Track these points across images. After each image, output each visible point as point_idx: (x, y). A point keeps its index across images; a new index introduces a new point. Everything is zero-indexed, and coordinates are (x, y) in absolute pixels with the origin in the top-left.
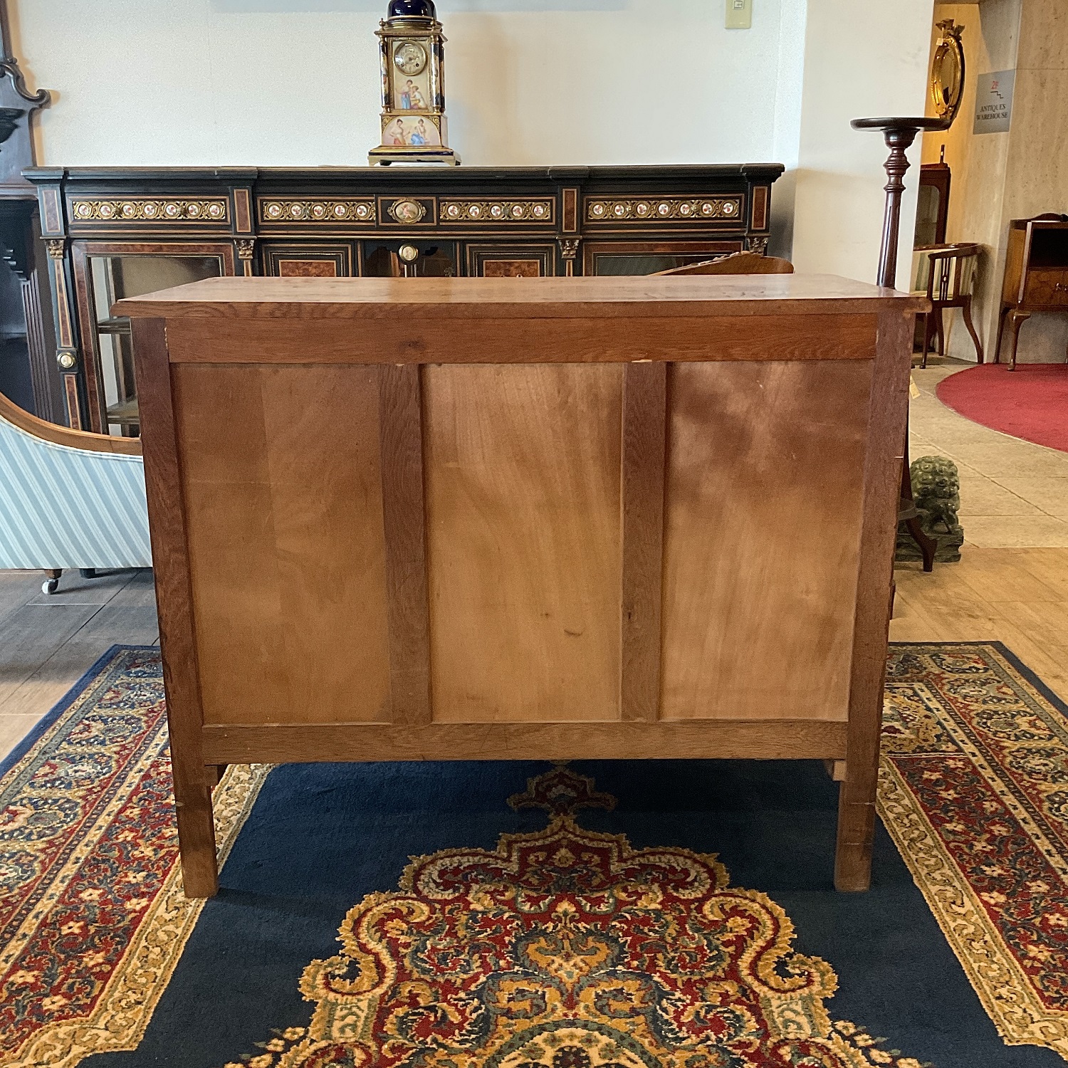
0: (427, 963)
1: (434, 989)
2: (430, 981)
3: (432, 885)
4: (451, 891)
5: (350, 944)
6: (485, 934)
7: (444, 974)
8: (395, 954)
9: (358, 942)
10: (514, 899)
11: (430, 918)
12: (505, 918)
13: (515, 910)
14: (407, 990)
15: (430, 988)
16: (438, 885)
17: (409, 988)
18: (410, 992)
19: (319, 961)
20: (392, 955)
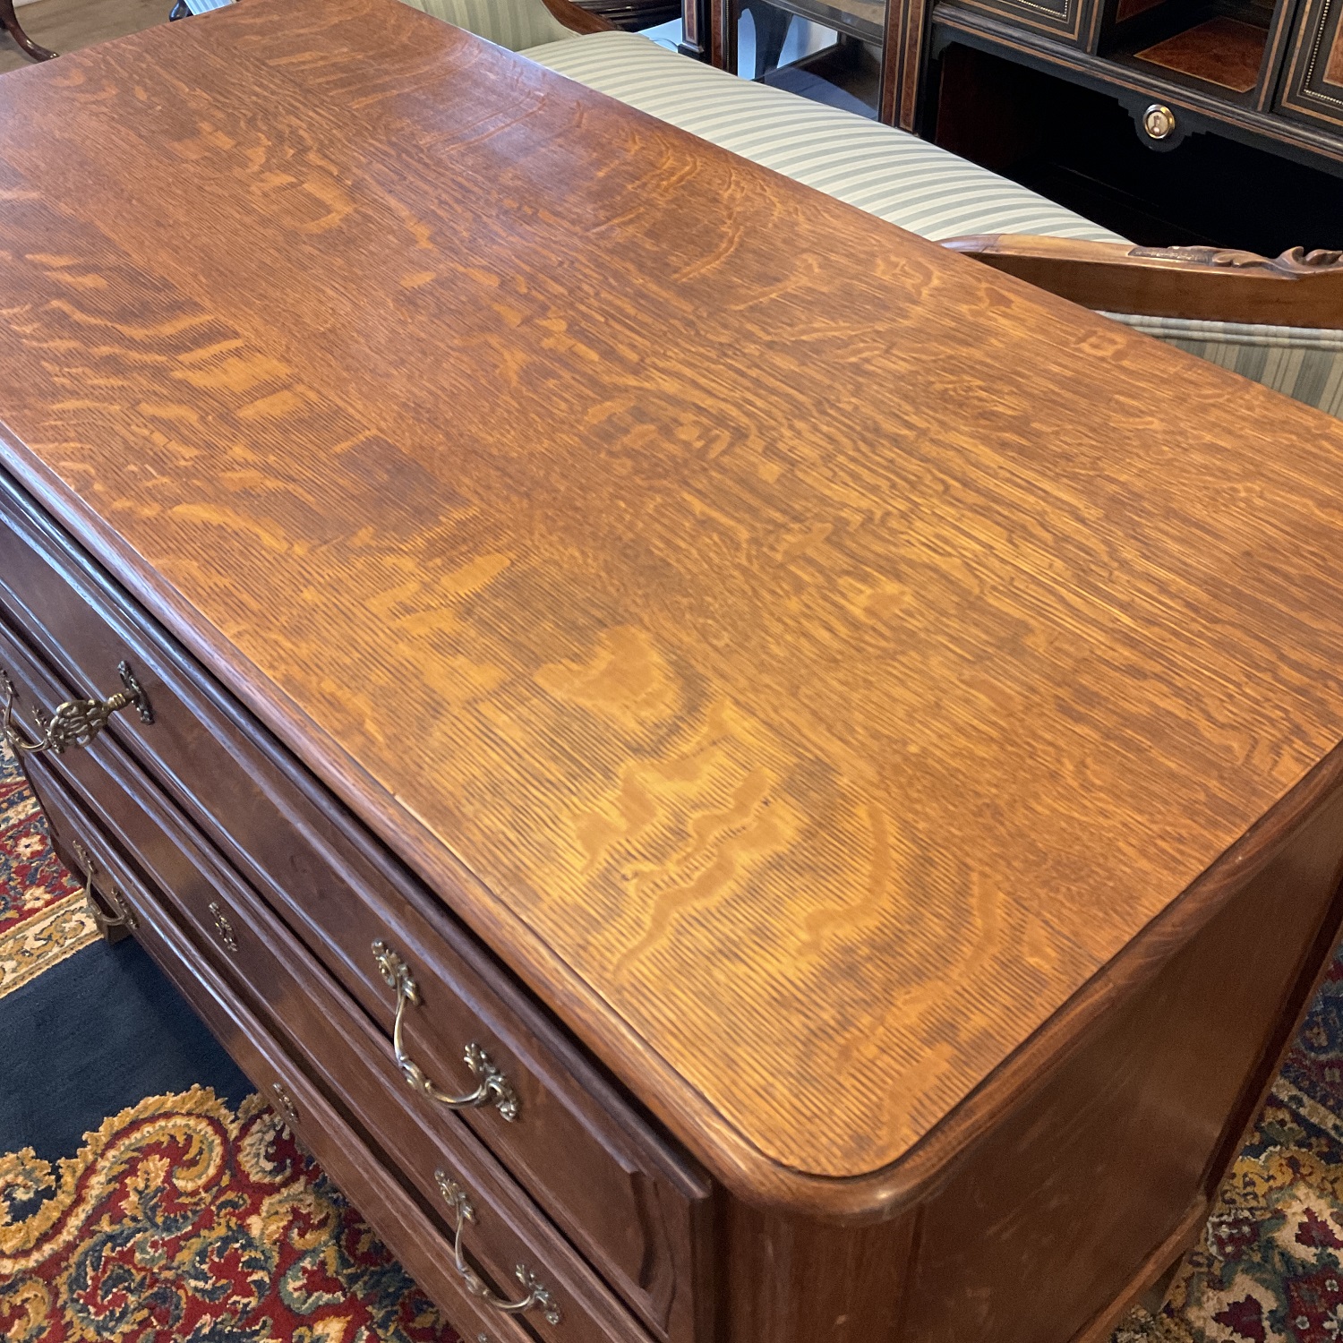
0: (95, 1269)
1: (45, 1324)
2: (60, 1303)
3: (270, 1136)
4: (269, 1166)
5: (86, 1153)
6: (201, 1284)
7: (84, 1309)
8: (93, 1219)
9: (95, 1161)
10: (302, 1255)
11: (194, 1193)
12: (249, 1279)
13: (278, 1276)
14: (26, 1295)
15: (46, 1317)
16: (277, 1140)
17: (31, 1295)
18: (26, 1300)
19: (33, 1153)
20: (88, 1218)
